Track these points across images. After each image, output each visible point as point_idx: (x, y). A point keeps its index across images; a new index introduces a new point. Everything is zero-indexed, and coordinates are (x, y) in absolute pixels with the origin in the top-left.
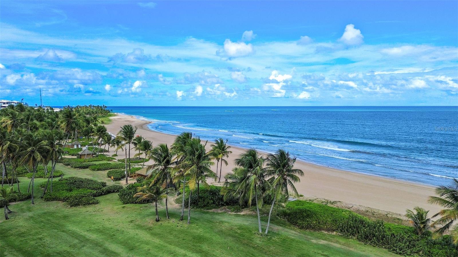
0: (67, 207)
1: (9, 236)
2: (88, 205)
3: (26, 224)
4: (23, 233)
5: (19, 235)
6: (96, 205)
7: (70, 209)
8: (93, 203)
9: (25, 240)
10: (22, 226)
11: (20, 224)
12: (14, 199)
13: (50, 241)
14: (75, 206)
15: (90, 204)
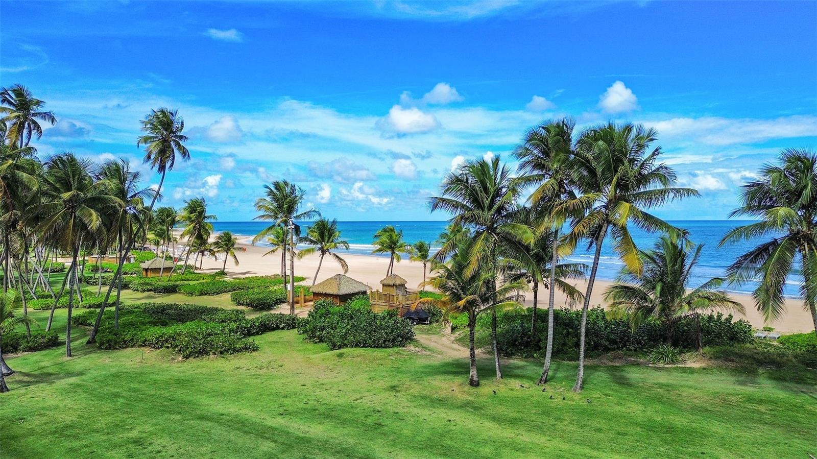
0: (173, 359)
1: (24, 436)
2: (231, 354)
3: (69, 402)
4: (67, 427)
5: (55, 432)
6: (254, 353)
7: (185, 363)
8: (246, 348)
9: (86, 446)
10: (56, 408)
11: (49, 403)
12: (11, 346)
13: (176, 446)
14: (198, 357)
15: (238, 351)
